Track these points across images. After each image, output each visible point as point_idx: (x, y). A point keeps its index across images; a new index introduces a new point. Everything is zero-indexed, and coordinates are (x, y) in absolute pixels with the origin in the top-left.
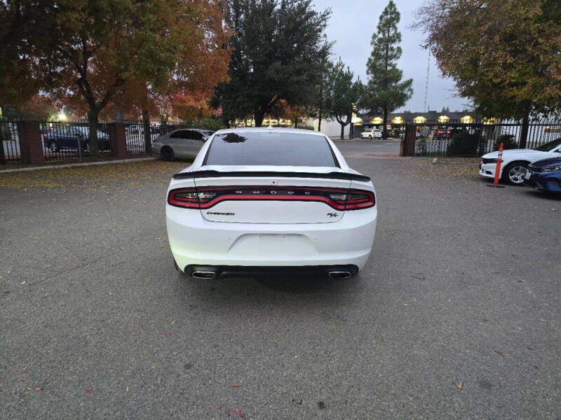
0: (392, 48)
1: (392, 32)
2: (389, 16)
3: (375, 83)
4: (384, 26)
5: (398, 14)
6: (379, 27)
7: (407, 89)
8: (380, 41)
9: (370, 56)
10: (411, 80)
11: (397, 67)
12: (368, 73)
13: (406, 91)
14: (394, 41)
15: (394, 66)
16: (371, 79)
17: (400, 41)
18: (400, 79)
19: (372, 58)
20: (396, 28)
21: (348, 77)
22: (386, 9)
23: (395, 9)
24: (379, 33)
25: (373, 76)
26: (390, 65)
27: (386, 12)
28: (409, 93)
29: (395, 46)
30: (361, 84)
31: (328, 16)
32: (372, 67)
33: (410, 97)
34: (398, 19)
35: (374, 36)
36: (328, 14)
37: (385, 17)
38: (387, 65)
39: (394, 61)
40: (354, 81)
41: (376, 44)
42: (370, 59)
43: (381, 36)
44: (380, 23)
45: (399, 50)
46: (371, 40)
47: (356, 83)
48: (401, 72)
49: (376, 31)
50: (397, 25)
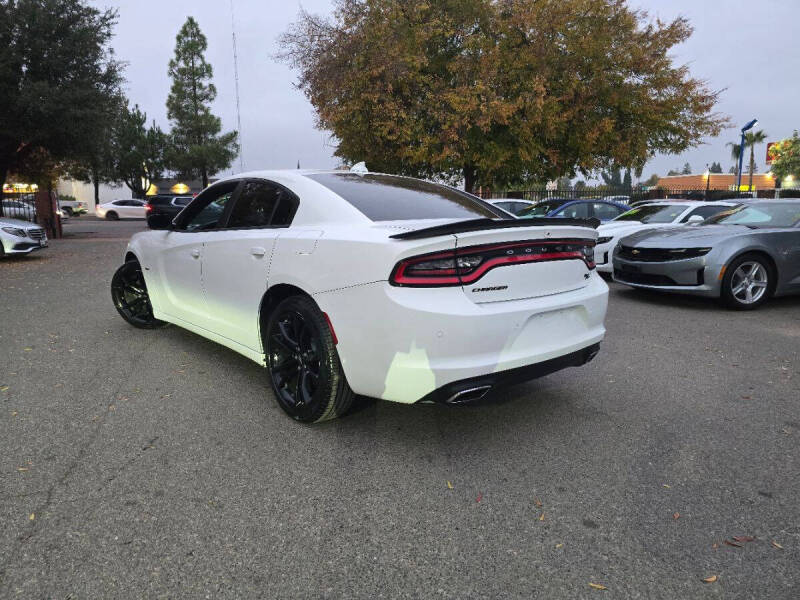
0: (200, 85)
1: (198, 63)
2: (190, 39)
3: (182, 132)
4: (185, 51)
5: (203, 38)
6: (177, 52)
7: (230, 144)
8: (182, 72)
9: (170, 92)
10: (236, 133)
11: (211, 112)
12: (169, 117)
13: (230, 148)
14: (203, 75)
15: (207, 111)
16: (174, 125)
17: (211, 76)
18: (219, 130)
19: (175, 95)
20: (202, 58)
21: (138, 120)
22: (185, 28)
23: (198, 31)
24: (178, 60)
25: (177, 121)
26: (202, 108)
27: (185, 32)
28: (234, 150)
29: (205, 82)
30: (160, 133)
31: (112, 20)
32: (175, 108)
33: (236, 156)
34: (204, 46)
35: (172, 64)
36: (112, 17)
37: (186, 39)
38: (196, 108)
39: (206, 104)
40: (147, 126)
41: (175, 76)
42: (170, 97)
43: (182, 64)
44: (178, 47)
45: (212, 88)
46: (168, 68)
47: (152, 131)
48: (218, 120)
49: (174, 56)
50: (203, 53)
